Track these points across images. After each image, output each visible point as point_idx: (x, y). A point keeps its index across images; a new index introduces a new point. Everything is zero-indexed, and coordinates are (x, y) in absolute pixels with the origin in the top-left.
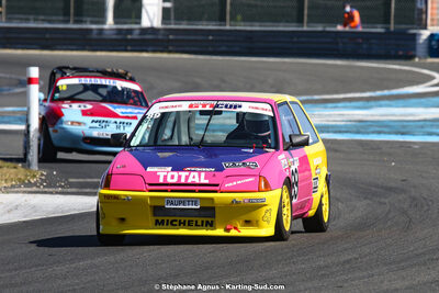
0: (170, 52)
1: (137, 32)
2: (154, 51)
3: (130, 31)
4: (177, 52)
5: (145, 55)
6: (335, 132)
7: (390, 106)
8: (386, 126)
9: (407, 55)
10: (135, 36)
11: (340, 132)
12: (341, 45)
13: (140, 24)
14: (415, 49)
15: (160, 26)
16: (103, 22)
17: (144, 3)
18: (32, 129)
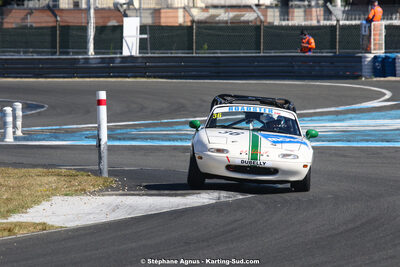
0: (149, 77)
1: (118, 60)
2: (135, 77)
3: (112, 60)
4: (155, 77)
5: (127, 80)
6: (329, 141)
7: (359, 119)
8: (369, 135)
9: (356, 77)
10: (117, 63)
11: (333, 141)
12: (296, 68)
13: (121, 53)
14: (361, 70)
15: (138, 55)
16: (86, 53)
17: (124, 35)
18: (103, 143)
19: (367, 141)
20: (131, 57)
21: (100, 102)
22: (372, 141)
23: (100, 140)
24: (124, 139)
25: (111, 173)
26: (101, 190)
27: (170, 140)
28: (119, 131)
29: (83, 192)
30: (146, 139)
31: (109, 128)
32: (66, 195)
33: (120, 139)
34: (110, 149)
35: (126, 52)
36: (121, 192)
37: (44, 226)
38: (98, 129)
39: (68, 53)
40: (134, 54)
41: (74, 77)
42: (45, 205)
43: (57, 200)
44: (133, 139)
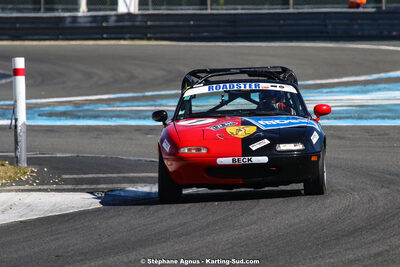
0: (149, 39)
1: (113, 18)
2: (132, 39)
3: (105, 18)
4: (157, 39)
5: (123, 42)
8: (389, 111)
10: (112, 22)
12: (330, 27)
13: (116, 10)
15: (137, 12)
16: (77, 9)
19: (384, 118)
20: (129, 15)
22: (389, 118)
27: (140, 118)
28: (86, 107)
30: (111, 117)
33: (79, 117)
35: (122, 9)
40: (132, 10)
44: (96, 117)
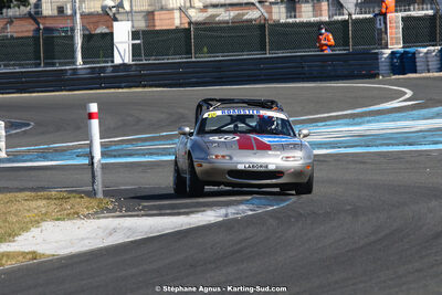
0: (144, 86)
1: (110, 70)
2: (129, 87)
3: (103, 69)
4: (151, 86)
5: (120, 90)
7: (378, 122)
9: (372, 76)
10: (109, 73)
12: (306, 69)
13: (113, 62)
14: (378, 68)
15: (131, 62)
16: (74, 63)
17: (115, 40)
18: (96, 160)
19: (388, 145)
20: (124, 65)
21: (91, 116)
22: (393, 145)
23: (92, 158)
24: (120, 156)
25: (106, 194)
26: (96, 213)
28: (114, 148)
29: (77, 215)
30: (144, 155)
31: (102, 145)
32: (58, 219)
33: (115, 156)
34: (104, 167)
35: (118, 60)
36: (118, 213)
37: (34, 255)
38: (90, 146)
39: (53, 65)
40: (126, 61)
41: (62, 90)
42: (34, 231)
43: (48, 225)
44: (130, 155)
